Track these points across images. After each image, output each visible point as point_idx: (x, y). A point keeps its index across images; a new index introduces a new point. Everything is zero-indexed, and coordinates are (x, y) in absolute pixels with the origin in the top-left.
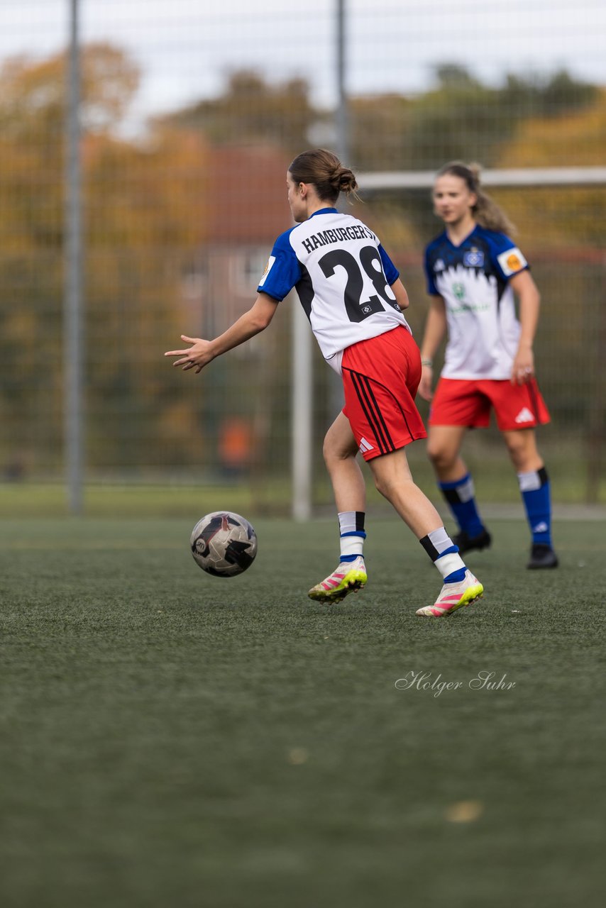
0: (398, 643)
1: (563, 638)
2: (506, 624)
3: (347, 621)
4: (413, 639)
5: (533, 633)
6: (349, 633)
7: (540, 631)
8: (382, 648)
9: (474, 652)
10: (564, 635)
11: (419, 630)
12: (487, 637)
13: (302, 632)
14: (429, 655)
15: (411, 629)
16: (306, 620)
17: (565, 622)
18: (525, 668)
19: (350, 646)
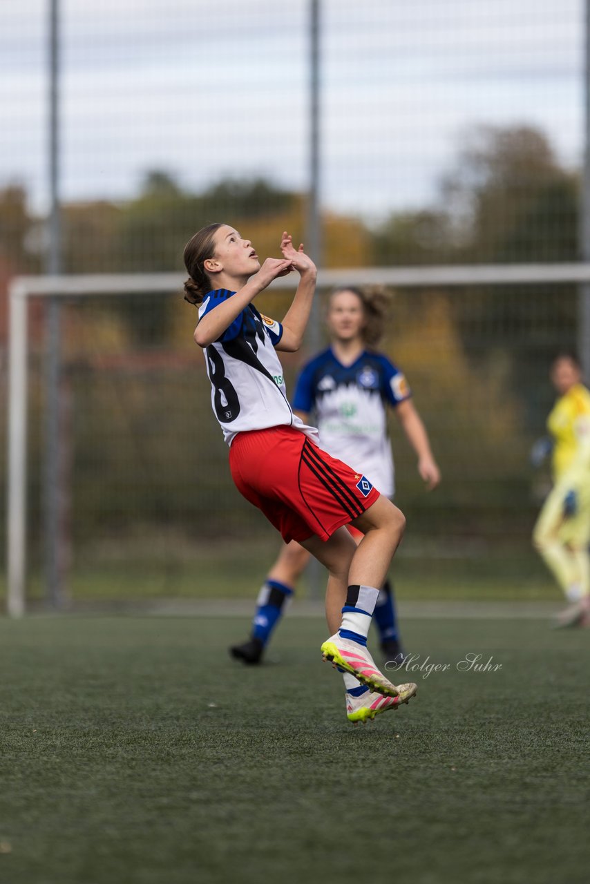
0: (101, 736)
1: (256, 731)
2: (203, 717)
3: (54, 714)
4: (116, 732)
5: (228, 726)
6: (56, 727)
7: (235, 725)
8: (87, 741)
9: (172, 745)
10: (257, 728)
11: (122, 724)
12: (185, 731)
13: (12, 726)
14: (130, 748)
15: (114, 723)
16: (16, 714)
17: (258, 715)
18: (219, 761)
19: (56, 739)
